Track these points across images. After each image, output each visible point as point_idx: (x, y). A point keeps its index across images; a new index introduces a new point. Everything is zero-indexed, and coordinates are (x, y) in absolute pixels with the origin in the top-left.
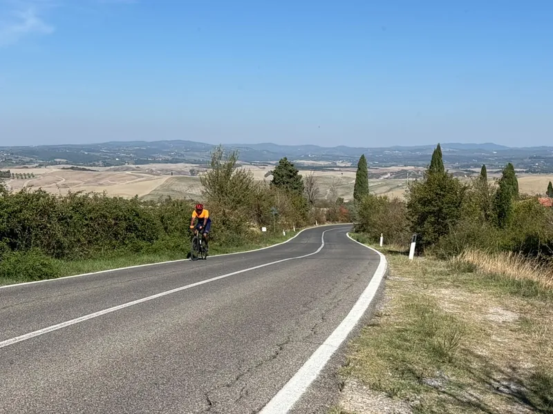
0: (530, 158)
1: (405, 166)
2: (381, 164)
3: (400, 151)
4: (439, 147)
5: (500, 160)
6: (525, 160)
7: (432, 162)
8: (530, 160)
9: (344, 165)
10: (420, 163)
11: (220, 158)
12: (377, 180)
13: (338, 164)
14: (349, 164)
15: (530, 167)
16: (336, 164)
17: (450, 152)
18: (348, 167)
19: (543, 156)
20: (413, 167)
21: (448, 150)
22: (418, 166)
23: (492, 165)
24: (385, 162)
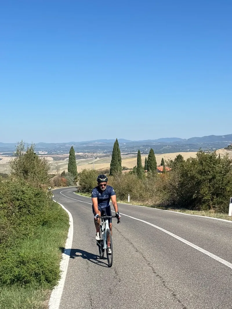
0: (143, 146)
1: (78, 153)
2: (64, 152)
3: (74, 144)
4: (117, 140)
5: (128, 148)
6: (141, 147)
7: (114, 149)
8: (143, 147)
9: (43, 153)
10: (86, 151)
11: (22, 149)
12: (64, 161)
13: (40, 153)
14: (46, 153)
15: (144, 151)
16: (38, 153)
17: (101, 144)
18: (46, 154)
19: (149, 145)
20: (82, 153)
21: (100, 143)
22: (85, 153)
23: (124, 151)
24: (66, 151)
